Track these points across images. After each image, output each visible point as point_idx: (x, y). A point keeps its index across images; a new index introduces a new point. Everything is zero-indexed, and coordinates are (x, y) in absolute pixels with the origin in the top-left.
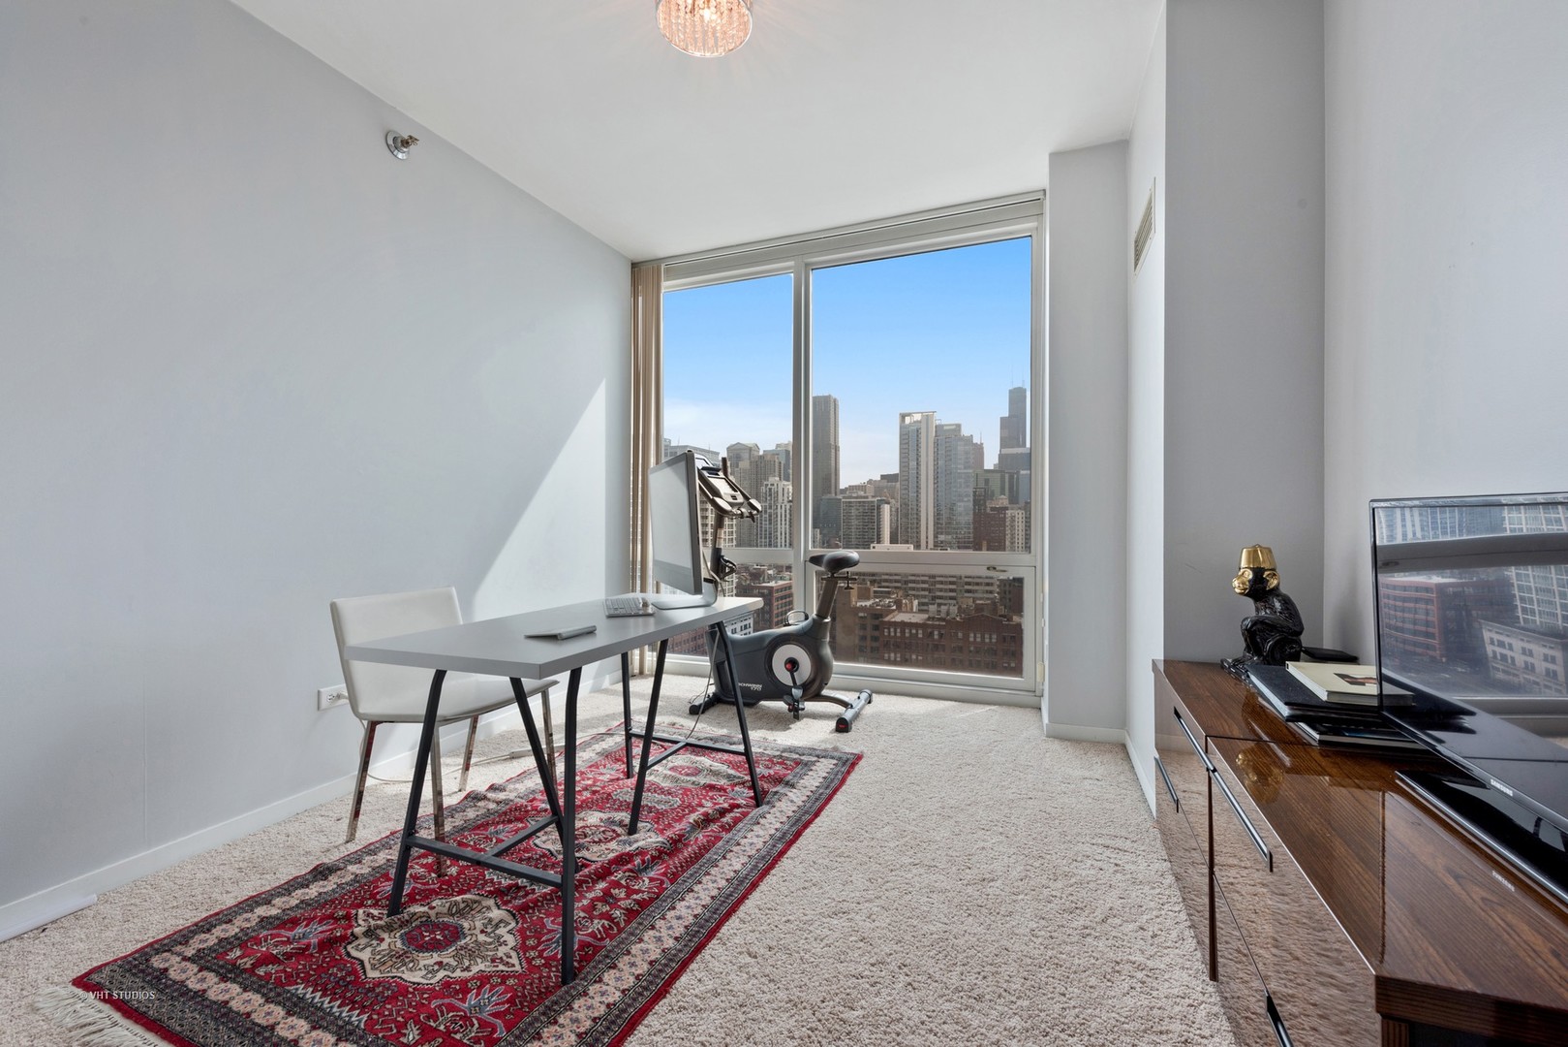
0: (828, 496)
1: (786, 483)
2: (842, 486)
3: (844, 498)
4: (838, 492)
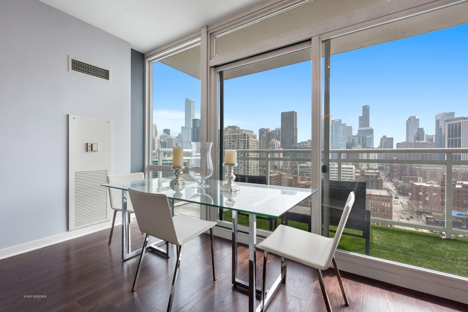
0: (293, 145)
1: (278, 141)
2: (299, 142)
3: (299, 146)
4: (297, 144)
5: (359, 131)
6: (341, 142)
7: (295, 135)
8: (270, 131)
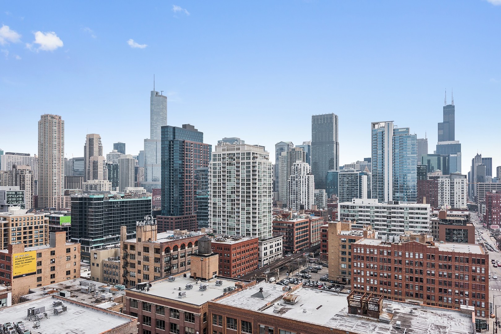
0: (332, 171)
1: (305, 163)
3: (341, 171)
4: (338, 168)
5: (438, 146)
6: (409, 164)
7: (335, 153)
8: (294, 147)
